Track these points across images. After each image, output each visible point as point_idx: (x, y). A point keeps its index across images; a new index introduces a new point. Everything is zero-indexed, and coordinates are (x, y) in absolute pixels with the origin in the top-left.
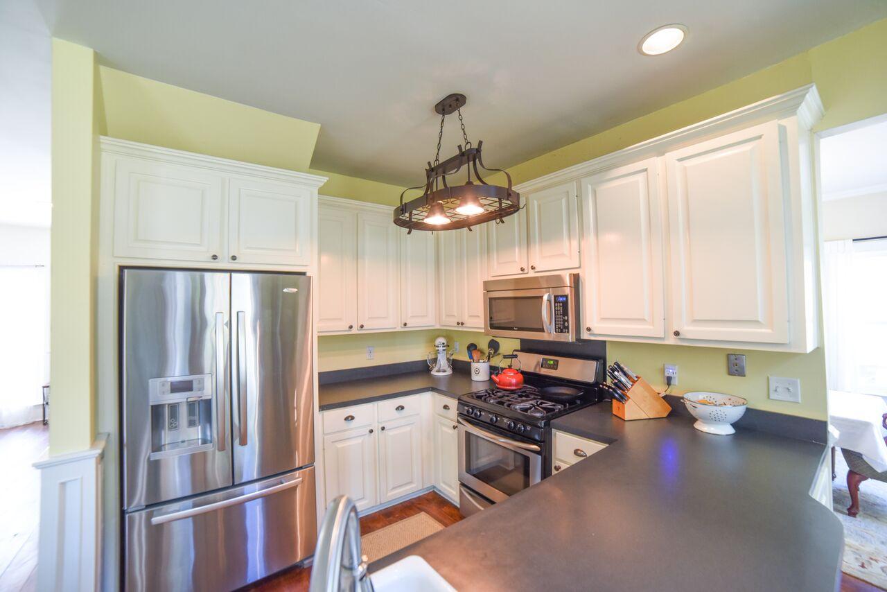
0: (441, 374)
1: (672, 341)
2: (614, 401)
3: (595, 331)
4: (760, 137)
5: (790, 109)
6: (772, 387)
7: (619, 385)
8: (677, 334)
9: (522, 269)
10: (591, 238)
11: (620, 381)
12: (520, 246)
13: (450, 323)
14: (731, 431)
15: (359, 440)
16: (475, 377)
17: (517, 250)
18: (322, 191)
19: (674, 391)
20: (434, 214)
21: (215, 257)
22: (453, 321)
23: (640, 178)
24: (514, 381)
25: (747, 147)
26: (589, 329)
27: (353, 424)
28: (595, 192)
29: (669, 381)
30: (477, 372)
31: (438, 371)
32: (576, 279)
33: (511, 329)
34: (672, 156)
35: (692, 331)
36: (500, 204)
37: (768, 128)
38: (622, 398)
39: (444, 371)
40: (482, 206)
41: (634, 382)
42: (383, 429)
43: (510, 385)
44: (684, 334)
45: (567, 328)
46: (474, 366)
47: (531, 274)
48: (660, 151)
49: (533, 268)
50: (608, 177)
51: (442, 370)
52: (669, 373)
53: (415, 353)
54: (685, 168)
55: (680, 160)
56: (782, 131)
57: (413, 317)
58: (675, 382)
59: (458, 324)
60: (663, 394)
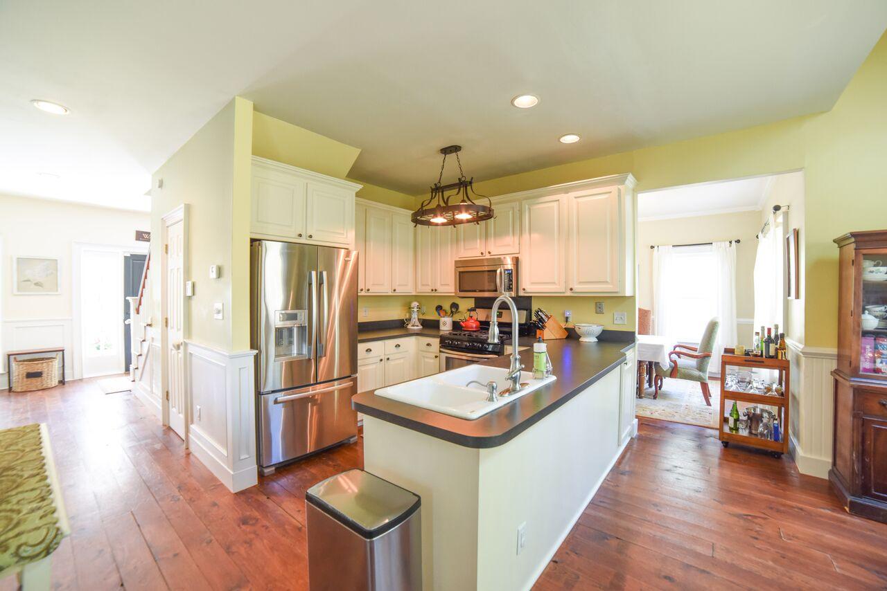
0: (415, 328)
1: (569, 294)
2: (538, 331)
3: (528, 290)
4: (610, 192)
5: (622, 181)
6: (615, 318)
7: (541, 320)
8: (571, 289)
9: (482, 254)
10: (526, 236)
11: (542, 317)
12: (480, 239)
13: (426, 290)
14: (596, 340)
15: (374, 366)
16: (442, 327)
17: (478, 241)
18: (358, 195)
19: (570, 325)
20: (437, 217)
21: (300, 235)
22: (428, 289)
23: (555, 204)
24: (474, 326)
25: (606, 196)
26: (524, 289)
27: (371, 354)
28: (530, 209)
29: (567, 319)
30: (445, 324)
31: (413, 326)
32: (517, 261)
33: (475, 291)
34: (572, 194)
35: (579, 288)
36: (477, 214)
37: (614, 189)
38: (543, 328)
39: (417, 326)
40: (470, 214)
41: (549, 318)
42: (388, 359)
43: (472, 328)
44: (575, 290)
45: (512, 289)
46: (443, 320)
47: (488, 256)
48: (566, 191)
49: (489, 253)
50: (537, 202)
51: (415, 326)
52: (567, 314)
53: (394, 313)
54: (578, 203)
55: (576, 198)
56: (619, 190)
57: (399, 285)
58: (570, 320)
59: (432, 290)
60: (564, 327)
